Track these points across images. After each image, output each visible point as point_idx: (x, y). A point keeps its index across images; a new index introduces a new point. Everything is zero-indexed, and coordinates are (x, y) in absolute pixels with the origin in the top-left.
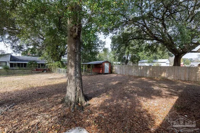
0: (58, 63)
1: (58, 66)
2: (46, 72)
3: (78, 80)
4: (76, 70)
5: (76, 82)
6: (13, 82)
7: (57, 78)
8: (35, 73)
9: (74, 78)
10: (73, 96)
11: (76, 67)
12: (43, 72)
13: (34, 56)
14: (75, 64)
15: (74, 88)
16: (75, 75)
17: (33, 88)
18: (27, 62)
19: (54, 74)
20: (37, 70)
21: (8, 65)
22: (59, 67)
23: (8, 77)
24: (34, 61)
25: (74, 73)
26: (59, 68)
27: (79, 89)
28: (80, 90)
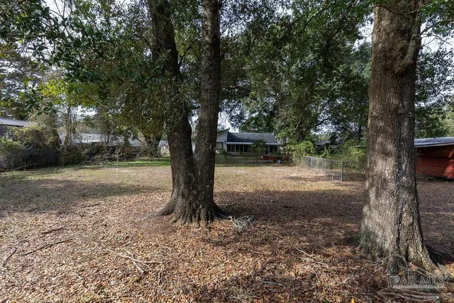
0: (307, 144)
1: (306, 150)
2: (281, 163)
3: (405, 195)
4: (399, 165)
5: (398, 200)
6: (237, 176)
7: (306, 177)
8: (263, 163)
9: (392, 186)
10: (391, 237)
11: (399, 157)
12: (275, 162)
13: (257, 132)
14: (399, 147)
15: (391, 214)
16: (398, 179)
17: (268, 193)
18: (250, 143)
19: (297, 167)
20: (265, 158)
21: (225, 147)
22: (309, 152)
23: (229, 168)
24: (261, 141)
25: (393, 172)
26: (308, 156)
27: (407, 220)
28: (412, 224)
